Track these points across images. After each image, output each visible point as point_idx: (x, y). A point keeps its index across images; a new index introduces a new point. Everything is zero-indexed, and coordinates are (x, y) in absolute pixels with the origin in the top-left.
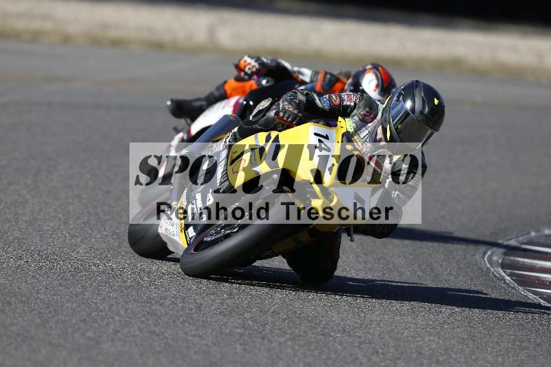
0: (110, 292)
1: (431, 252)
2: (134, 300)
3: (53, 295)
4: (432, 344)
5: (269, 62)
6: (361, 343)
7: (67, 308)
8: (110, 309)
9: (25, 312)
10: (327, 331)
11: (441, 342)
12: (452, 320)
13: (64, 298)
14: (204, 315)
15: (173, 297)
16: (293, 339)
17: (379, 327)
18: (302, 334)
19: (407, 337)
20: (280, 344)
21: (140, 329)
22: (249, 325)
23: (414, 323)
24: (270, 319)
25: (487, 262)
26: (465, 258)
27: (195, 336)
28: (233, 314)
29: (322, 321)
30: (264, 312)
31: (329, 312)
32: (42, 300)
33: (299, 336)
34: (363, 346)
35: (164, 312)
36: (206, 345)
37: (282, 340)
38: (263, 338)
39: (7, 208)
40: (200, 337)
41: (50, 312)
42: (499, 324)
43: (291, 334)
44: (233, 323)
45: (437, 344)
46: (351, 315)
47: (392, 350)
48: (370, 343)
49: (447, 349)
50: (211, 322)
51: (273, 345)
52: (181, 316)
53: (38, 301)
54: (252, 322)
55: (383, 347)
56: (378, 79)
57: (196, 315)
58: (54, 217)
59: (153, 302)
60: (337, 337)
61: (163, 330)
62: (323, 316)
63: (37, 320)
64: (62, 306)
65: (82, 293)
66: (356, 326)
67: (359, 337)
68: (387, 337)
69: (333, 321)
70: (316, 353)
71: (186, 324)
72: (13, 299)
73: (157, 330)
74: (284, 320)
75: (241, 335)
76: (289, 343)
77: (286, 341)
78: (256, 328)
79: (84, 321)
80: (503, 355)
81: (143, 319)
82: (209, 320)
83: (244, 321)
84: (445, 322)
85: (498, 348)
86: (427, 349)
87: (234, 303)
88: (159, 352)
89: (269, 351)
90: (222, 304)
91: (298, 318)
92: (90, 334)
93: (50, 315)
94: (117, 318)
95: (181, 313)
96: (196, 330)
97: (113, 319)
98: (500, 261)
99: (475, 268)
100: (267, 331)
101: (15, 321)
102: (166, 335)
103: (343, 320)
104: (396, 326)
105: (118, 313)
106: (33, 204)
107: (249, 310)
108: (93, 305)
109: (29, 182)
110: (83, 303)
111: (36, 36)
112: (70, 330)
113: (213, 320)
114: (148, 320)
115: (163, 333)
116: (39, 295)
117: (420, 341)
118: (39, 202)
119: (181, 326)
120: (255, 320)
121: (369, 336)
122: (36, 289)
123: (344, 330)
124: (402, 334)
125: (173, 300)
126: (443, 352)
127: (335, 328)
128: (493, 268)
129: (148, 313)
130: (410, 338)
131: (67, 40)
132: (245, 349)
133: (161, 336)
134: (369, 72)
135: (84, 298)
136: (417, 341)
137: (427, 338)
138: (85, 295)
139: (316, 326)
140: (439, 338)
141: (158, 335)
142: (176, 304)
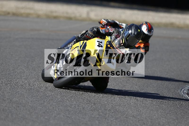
0: (53, 103)
1: (163, 89)
2: (62, 106)
3: (34, 104)
4: (163, 121)
5: (111, 21)
6: (139, 121)
7: (38, 108)
8: (53, 109)
9: (24, 110)
10: (127, 116)
11: (166, 120)
12: (170, 112)
13: (38, 105)
14: (85, 111)
15: (75, 105)
16: (116, 119)
17: (145, 115)
18: (119, 117)
19: (155, 118)
20: (111, 121)
21: (63, 116)
22: (101, 114)
23: (157, 114)
24: (108, 112)
25: (182, 93)
26: (175, 91)
27: (82, 118)
28: (95, 110)
29: (126, 113)
30: (106, 110)
31: (128, 110)
32: (30, 105)
33: (118, 118)
34: (140, 121)
35: (71, 110)
36: (86, 121)
37: (112, 119)
38: (106, 119)
39: (18, 74)
40: (84, 118)
41: (33, 110)
42: (186, 114)
43: (115, 117)
44: (95, 113)
45: (165, 121)
46: (135, 111)
47: (150, 123)
48: (142, 120)
49: (169, 122)
50: (88, 113)
51: (109, 121)
52: (77, 111)
53: (29, 106)
54: (102, 113)
55: (146, 122)
56: (147, 27)
57: (82, 111)
58: (34, 77)
59: (68, 106)
60: (131, 118)
61: (71, 116)
62: (126, 111)
63: (28, 113)
64: (37, 108)
65: (44, 103)
66: (137, 114)
67: (139, 118)
68: (148, 118)
69: (129, 113)
70: (124, 124)
71: (79, 114)
72: (20, 105)
73: (69, 116)
74: (113, 113)
75: (98, 118)
76: (114, 120)
77: (113, 120)
78: (103, 115)
79: (44, 113)
80: (188, 125)
81: (64, 112)
82: (87, 112)
83: (99, 113)
84: (168, 113)
85: (186, 122)
86: (162, 122)
87: (95, 107)
88: (70, 124)
89: (107, 123)
90: (91, 107)
91: (118, 112)
92: (46, 117)
93: (32, 111)
94: (55, 112)
95: (77, 110)
96: (83, 116)
97: (54, 112)
98: (187, 92)
99: (178, 95)
100: (107, 116)
101: (21, 113)
102: (72, 117)
103: (133, 112)
104: (151, 115)
105: (56, 110)
106: (27, 73)
107: (101, 109)
108: (47, 107)
109: (25, 65)
110: (44, 107)
111: (28, 15)
112: (39, 116)
113: (88, 112)
114: (66, 112)
115: (71, 117)
116: (29, 104)
117: (159, 120)
118: (29, 72)
119: (77, 114)
120: (103, 113)
121: (142, 118)
122: (28, 102)
123: (133, 116)
124: (153, 117)
125: (75, 106)
126: (167, 124)
127: (130, 115)
128: (184, 95)
129: (66, 110)
130: (156, 119)
131: (38, 16)
132: (99, 123)
133: (71, 118)
134: (144, 25)
135: (44, 105)
136: (158, 120)
137: (162, 119)
138: (45, 104)
139: (124, 115)
140: (166, 119)
141: (69, 118)
142: (76, 107)
